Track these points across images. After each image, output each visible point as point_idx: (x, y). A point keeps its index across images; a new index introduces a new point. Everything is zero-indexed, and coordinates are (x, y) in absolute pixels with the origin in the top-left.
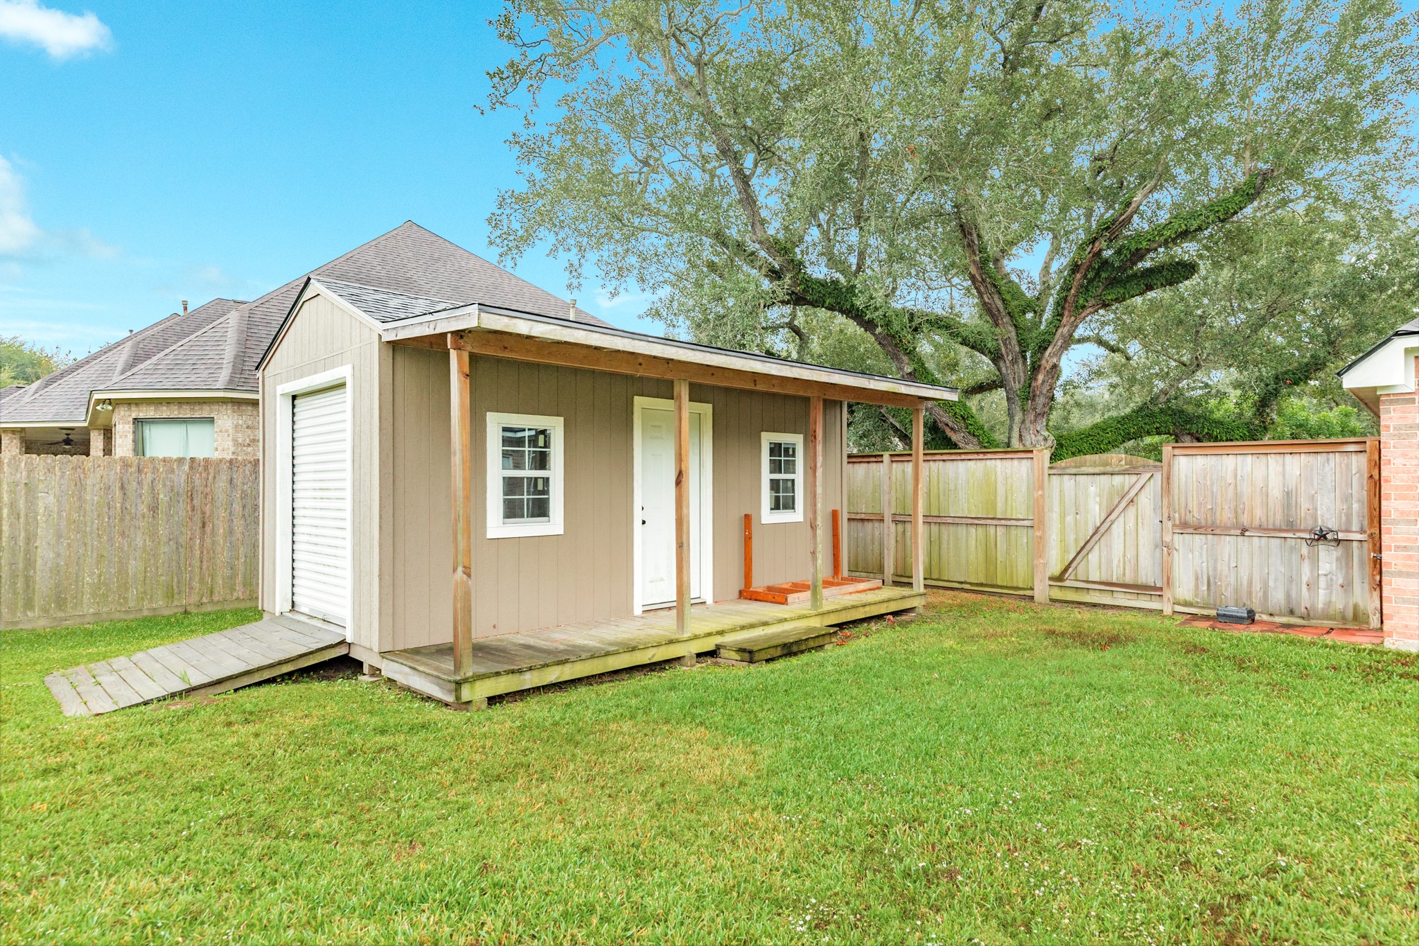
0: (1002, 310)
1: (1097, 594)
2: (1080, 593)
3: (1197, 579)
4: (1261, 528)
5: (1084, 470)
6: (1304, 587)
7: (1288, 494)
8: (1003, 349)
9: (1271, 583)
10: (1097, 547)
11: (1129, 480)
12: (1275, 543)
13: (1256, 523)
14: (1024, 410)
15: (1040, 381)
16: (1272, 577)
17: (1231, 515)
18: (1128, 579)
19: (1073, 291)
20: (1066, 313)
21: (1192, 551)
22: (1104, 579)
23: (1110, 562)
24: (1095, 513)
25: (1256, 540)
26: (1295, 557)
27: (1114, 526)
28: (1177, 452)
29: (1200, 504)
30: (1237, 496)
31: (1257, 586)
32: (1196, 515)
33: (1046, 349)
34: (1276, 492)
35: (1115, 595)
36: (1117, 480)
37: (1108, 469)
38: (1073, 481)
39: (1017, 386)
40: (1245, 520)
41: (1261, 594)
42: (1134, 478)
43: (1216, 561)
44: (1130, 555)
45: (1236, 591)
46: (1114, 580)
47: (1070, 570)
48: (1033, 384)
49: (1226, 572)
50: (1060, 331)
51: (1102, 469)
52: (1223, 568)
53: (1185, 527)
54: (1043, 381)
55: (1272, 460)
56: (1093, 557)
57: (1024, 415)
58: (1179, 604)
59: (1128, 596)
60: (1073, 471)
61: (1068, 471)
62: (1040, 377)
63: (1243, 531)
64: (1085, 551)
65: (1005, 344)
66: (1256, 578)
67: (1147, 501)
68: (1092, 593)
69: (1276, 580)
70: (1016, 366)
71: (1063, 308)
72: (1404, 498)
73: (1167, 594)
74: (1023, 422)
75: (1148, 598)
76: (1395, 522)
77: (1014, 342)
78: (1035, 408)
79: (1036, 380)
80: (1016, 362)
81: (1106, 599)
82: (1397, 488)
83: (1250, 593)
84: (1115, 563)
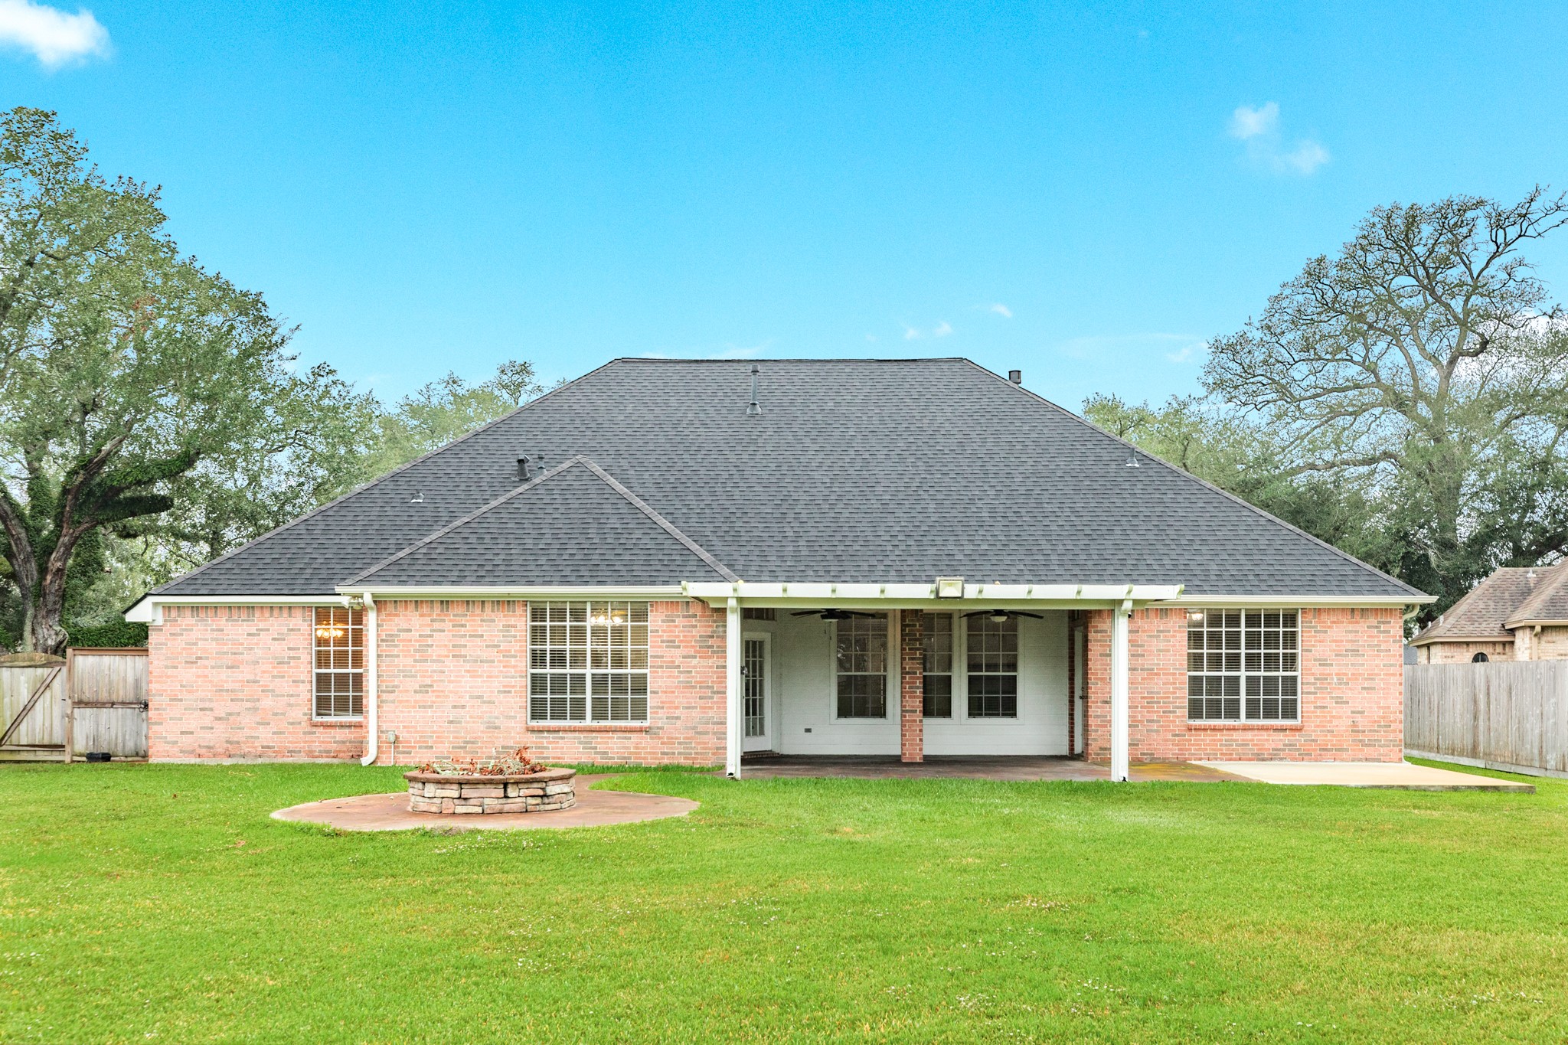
0: (10, 513)
1: (25, 753)
2: (14, 754)
3: (87, 738)
4: (123, 703)
5: (16, 663)
6: (144, 738)
7: (137, 680)
8: (14, 548)
9: (127, 737)
10: (25, 719)
11: (46, 671)
12: (129, 711)
13: (120, 700)
14: (36, 607)
15: (48, 581)
16: (128, 733)
17: (107, 695)
18: (46, 742)
19: (67, 509)
20: (65, 525)
21: (84, 719)
22: (30, 743)
23: (34, 730)
24: (24, 696)
25: (120, 710)
26: (140, 720)
27: (37, 704)
28: (77, 652)
29: (90, 688)
30: (110, 682)
31: (120, 740)
32: (87, 696)
33: (51, 554)
34: (130, 680)
35: (38, 753)
36: (40, 671)
37: (32, 663)
38: (9, 673)
39: (30, 583)
40: (114, 698)
41: (121, 745)
42: (50, 669)
43: (98, 725)
44: (47, 724)
45: (109, 743)
46: (37, 743)
47: (6, 738)
48: (44, 583)
49: (103, 732)
50: (61, 540)
51: (28, 663)
52: (102, 729)
53: (81, 703)
54: (51, 582)
55: (129, 659)
56: (23, 727)
57: (36, 610)
58: (76, 755)
59: (46, 753)
60: (8, 664)
61: (5, 664)
62: (49, 578)
63: (113, 704)
64: (16, 723)
65: (16, 544)
66: (120, 734)
67: (57, 685)
68: (22, 753)
69: (130, 735)
70: (28, 565)
71: (61, 521)
72: (158, 682)
73: (68, 749)
74: (35, 617)
75: (58, 753)
76: (154, 695)
77: (25, 542)
78: (46, 605)
79: (45, 579)
80: (29, 561)
81: (31, 757)
82: (155, 677)
83: (116, 744)
84: (37, 730)
